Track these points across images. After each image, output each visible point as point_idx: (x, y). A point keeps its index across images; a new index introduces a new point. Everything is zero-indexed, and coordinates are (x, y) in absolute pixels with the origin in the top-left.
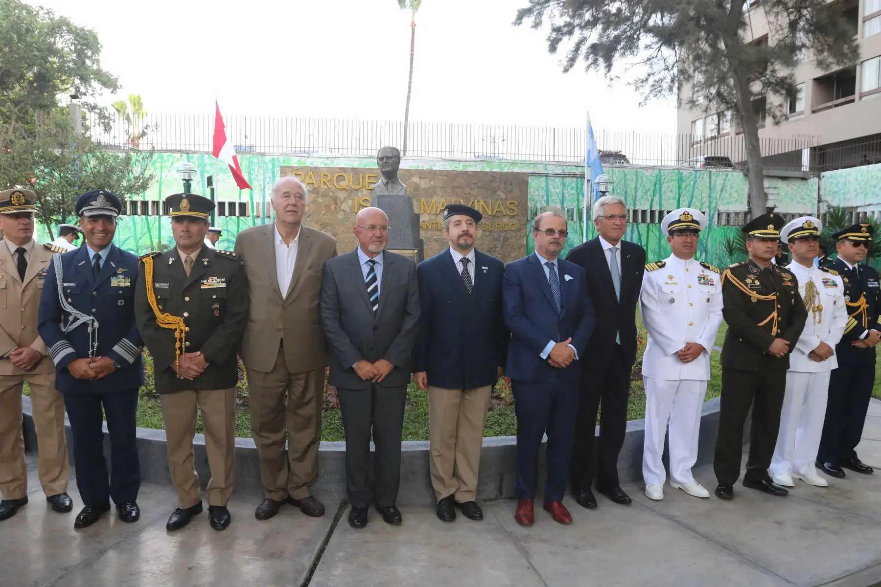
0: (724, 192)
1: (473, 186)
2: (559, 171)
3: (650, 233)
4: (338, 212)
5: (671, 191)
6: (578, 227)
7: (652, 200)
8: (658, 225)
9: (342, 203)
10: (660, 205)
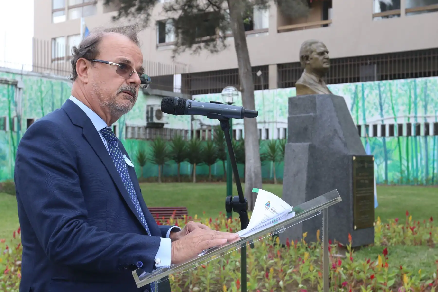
6: (10, 137)
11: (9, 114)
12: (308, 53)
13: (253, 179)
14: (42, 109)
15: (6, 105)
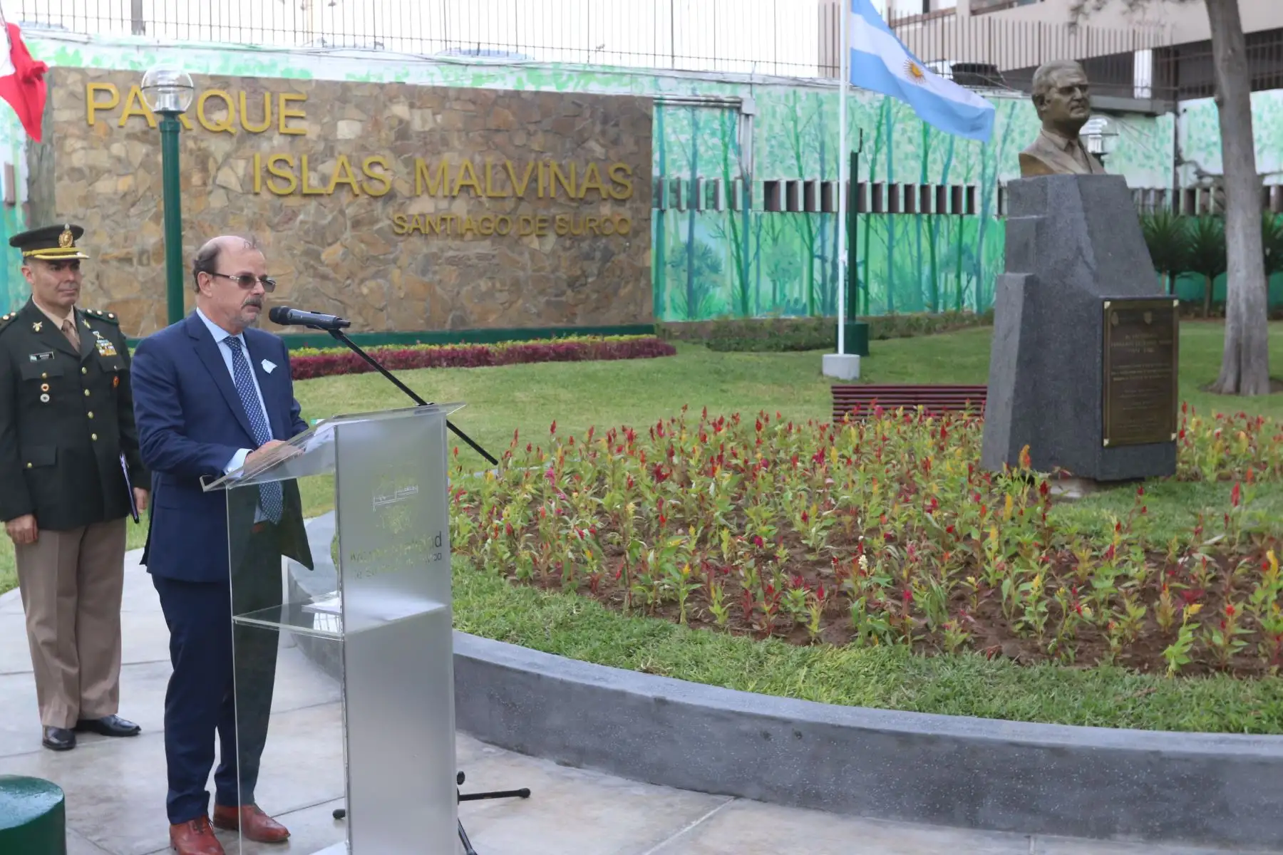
0: (1008, 142)
1: (532, 128)
2: (684, 92)
3: (871, 232)
4: (210, 192)
5: (910, 141)
6: (727, 224)
7: (874, 161)
8: (886, 217)
9: (218, 169)
10: (890, 173)
11: (726, 174)
12: (1043, 90)
13: (1244, 318)
14: (798, 158)
15: (719, 153)
